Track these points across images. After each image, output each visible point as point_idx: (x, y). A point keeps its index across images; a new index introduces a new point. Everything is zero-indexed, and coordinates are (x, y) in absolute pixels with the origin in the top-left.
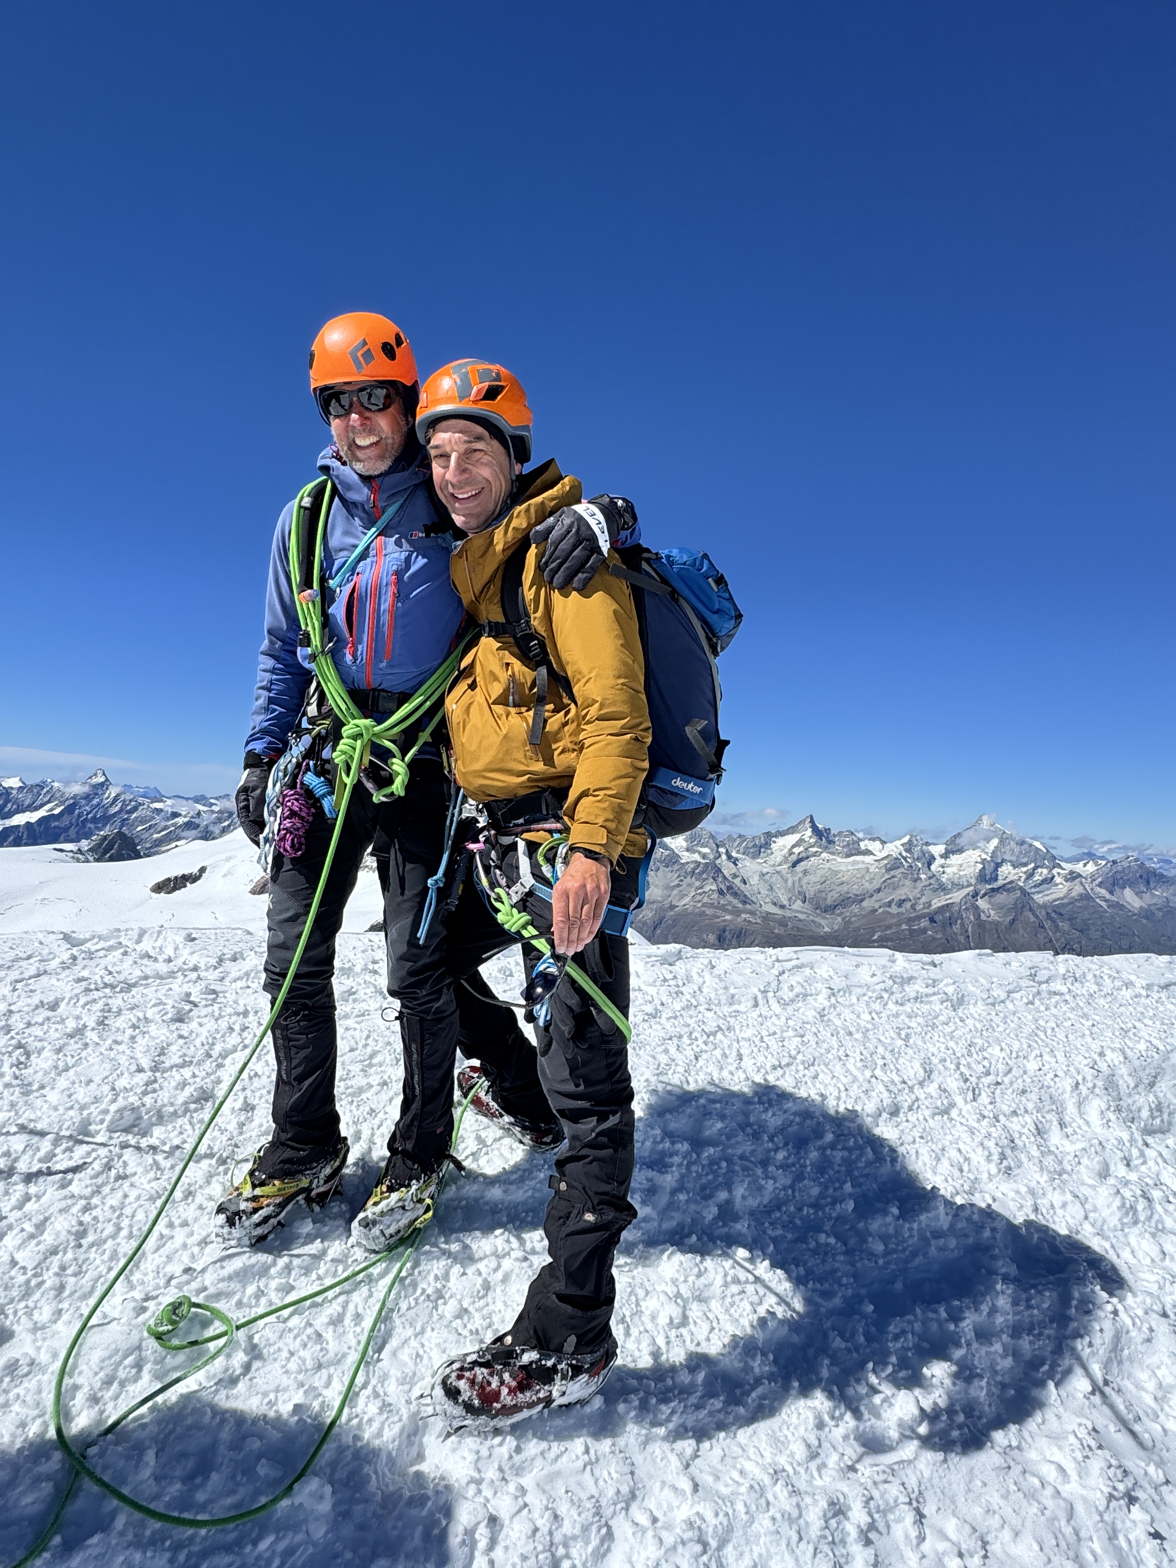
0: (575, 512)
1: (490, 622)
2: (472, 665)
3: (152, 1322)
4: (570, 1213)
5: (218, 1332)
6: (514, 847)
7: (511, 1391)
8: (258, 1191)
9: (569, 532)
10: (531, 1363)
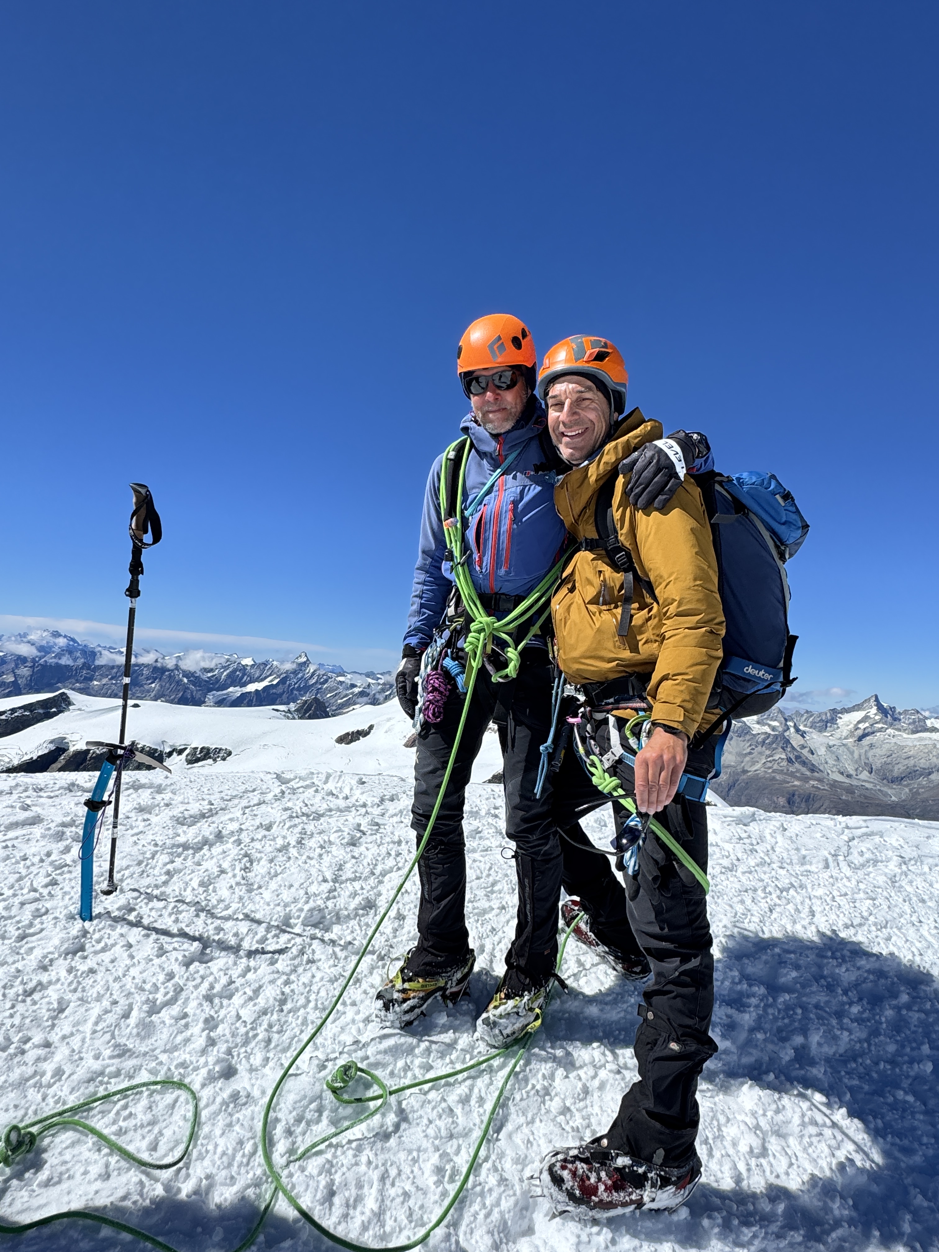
0: (656, 446)
1: (586, 539)
2: (572, 574)
3: (329, 1078)
4: (656, 1040)
5: (376, 1094)
6: (606, 721)
7: (606, 1189)
8: (407, 985)
9: (650, 463)
10: (624, 1167)
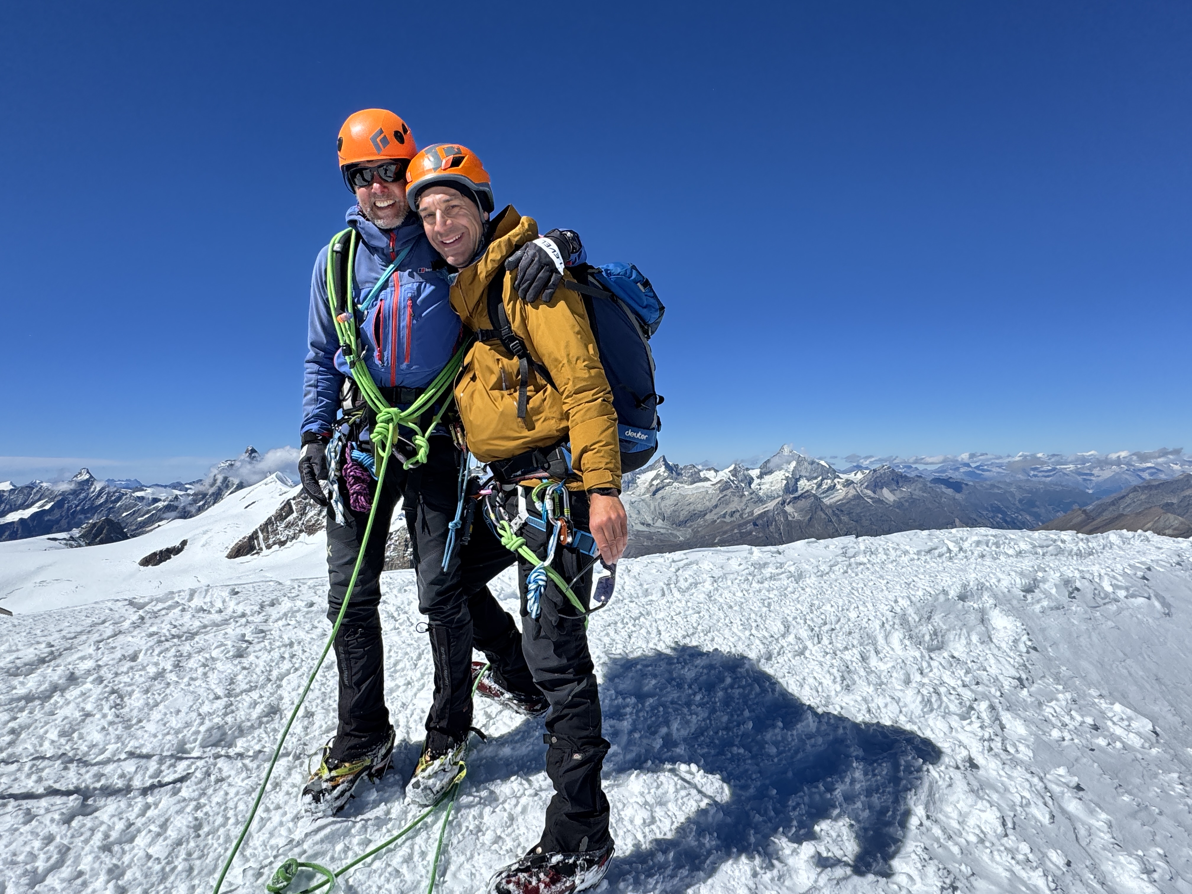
0: (536, 245)
3: (270, 882)
4: (562, 758)
5: (320, 882)
8: (334, 773)
10: (558, 863)
